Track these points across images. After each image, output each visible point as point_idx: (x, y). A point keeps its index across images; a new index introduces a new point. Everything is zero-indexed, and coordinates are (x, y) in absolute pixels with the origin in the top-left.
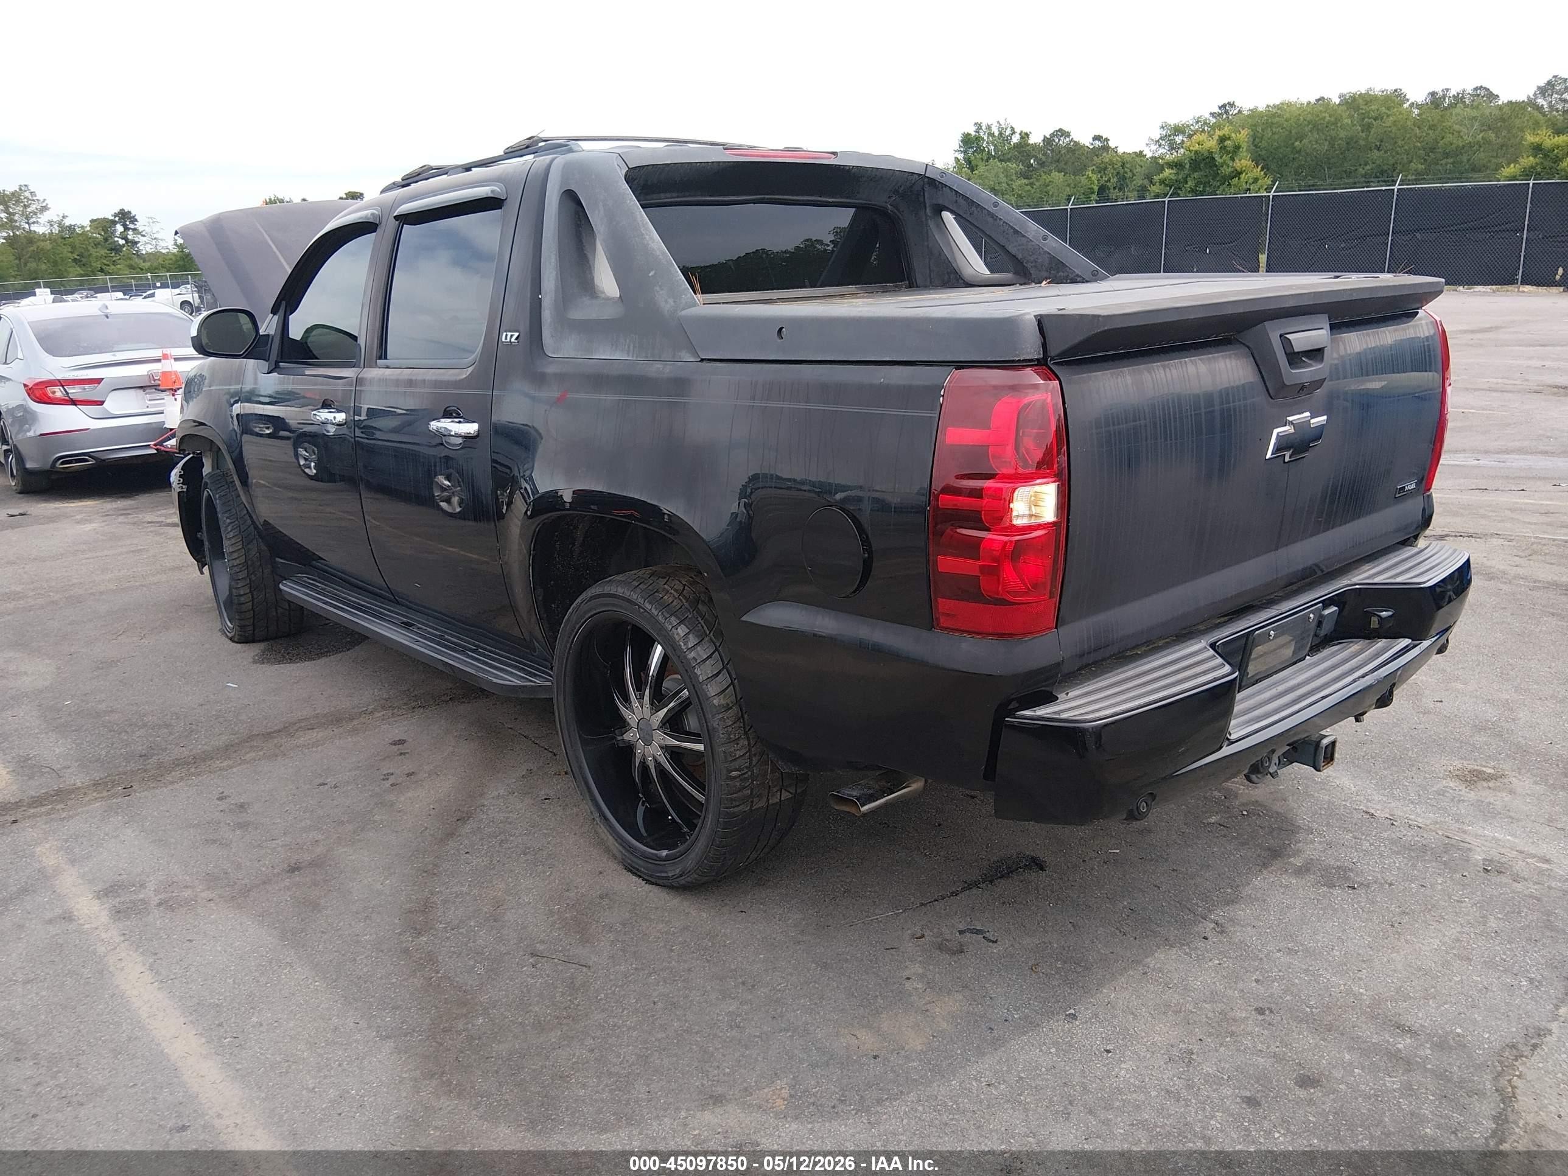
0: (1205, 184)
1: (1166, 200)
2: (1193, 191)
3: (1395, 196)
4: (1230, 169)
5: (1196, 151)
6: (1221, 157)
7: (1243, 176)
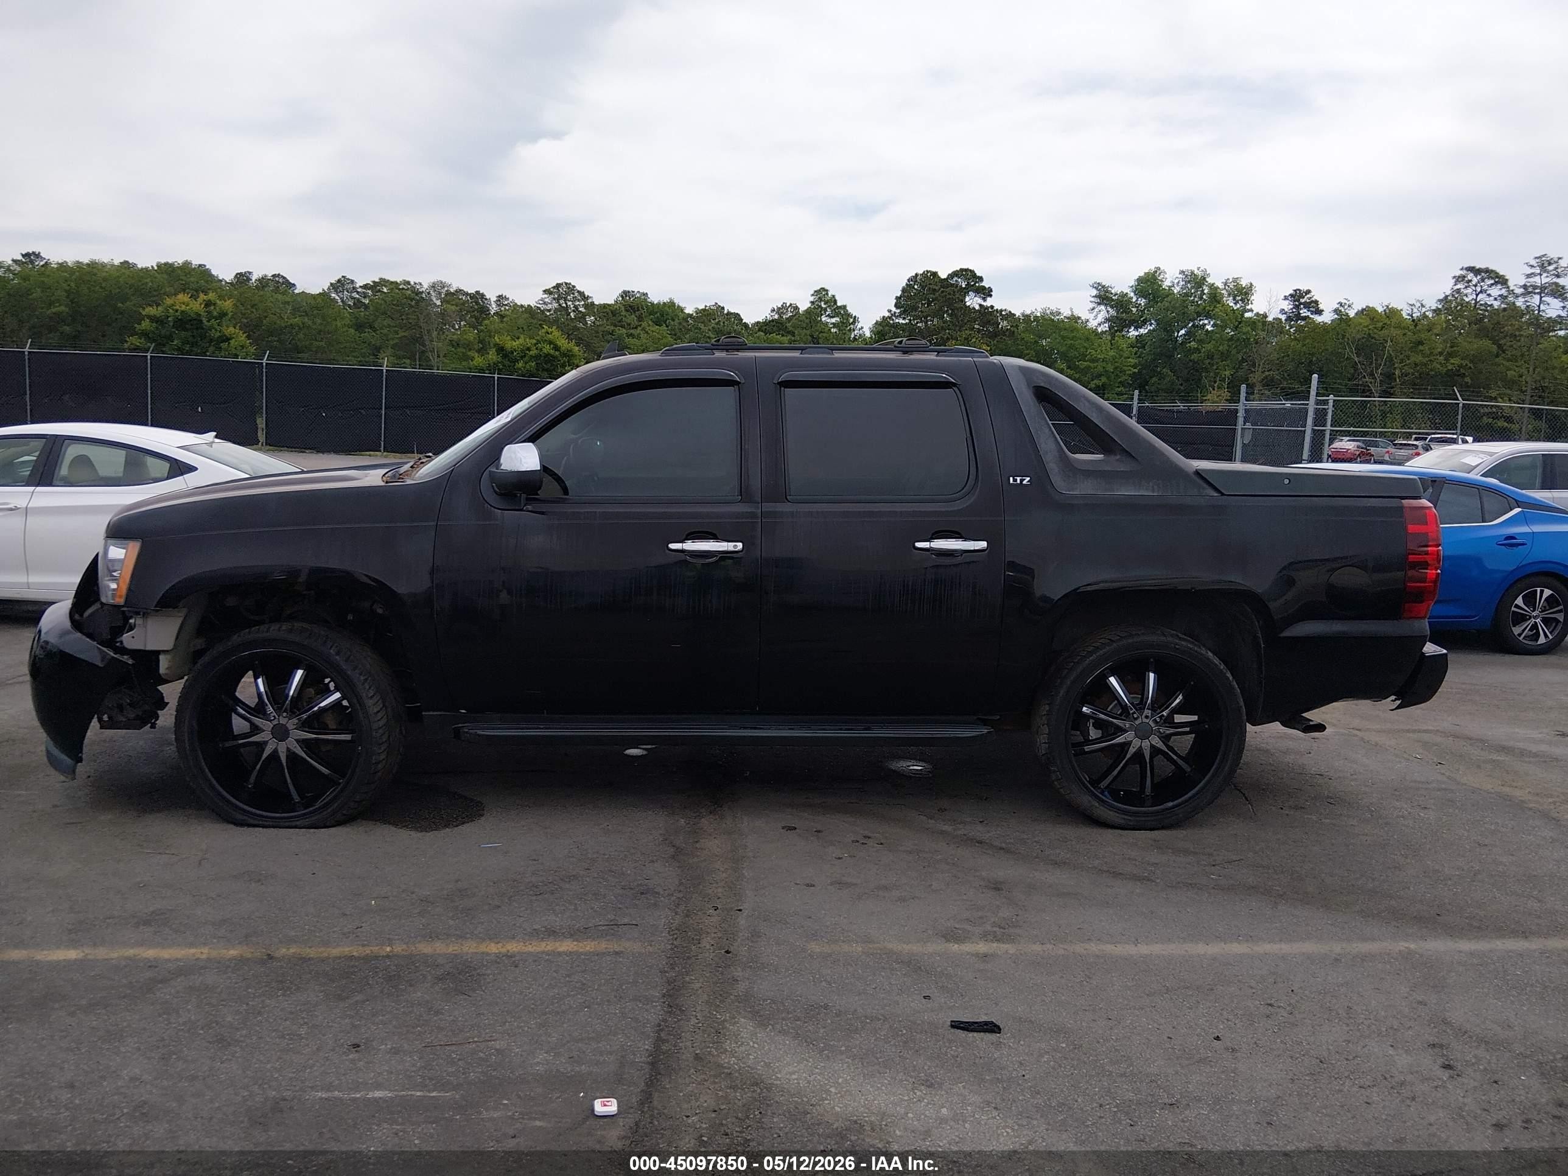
0: (193, 345)
1: (149, 355)
2: (180, 350)
3: (384, 377)
4: (218, 334)
5: (183, 311)
6: (208, 321)
7: (232, 342)
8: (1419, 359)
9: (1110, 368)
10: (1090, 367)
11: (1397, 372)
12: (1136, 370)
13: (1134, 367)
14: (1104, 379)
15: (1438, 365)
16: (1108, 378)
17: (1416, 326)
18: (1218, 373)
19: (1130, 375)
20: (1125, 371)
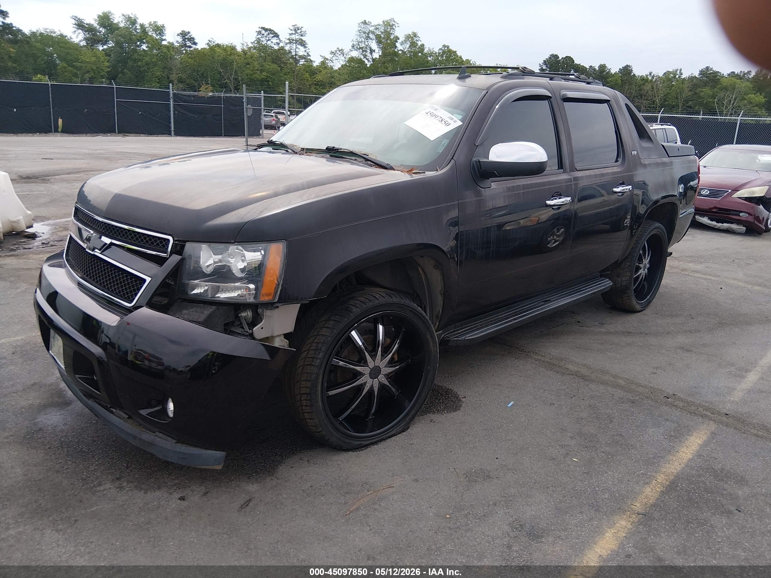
8: (248, 71)
9: (95, 68)
10: (82, 66)
11: (240, 78)
12: (109, 69)
13: (108, 68)
14: (92, 74)
15: (258, 76)
16: (94, 73)
17: (246, 55)
18: (154, 73)
19: (107, 72)
20: (103, 70)
